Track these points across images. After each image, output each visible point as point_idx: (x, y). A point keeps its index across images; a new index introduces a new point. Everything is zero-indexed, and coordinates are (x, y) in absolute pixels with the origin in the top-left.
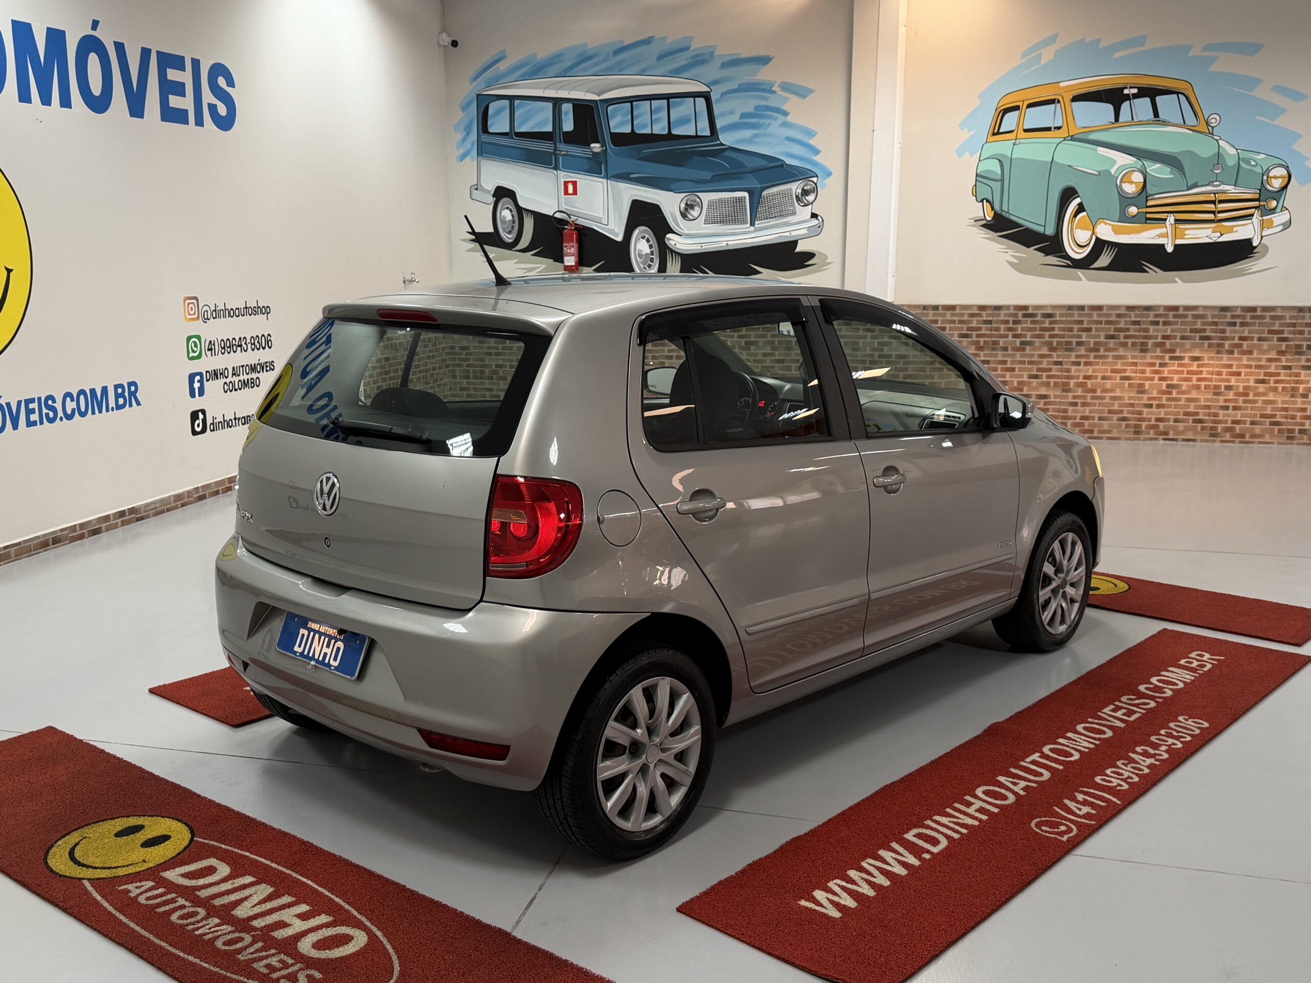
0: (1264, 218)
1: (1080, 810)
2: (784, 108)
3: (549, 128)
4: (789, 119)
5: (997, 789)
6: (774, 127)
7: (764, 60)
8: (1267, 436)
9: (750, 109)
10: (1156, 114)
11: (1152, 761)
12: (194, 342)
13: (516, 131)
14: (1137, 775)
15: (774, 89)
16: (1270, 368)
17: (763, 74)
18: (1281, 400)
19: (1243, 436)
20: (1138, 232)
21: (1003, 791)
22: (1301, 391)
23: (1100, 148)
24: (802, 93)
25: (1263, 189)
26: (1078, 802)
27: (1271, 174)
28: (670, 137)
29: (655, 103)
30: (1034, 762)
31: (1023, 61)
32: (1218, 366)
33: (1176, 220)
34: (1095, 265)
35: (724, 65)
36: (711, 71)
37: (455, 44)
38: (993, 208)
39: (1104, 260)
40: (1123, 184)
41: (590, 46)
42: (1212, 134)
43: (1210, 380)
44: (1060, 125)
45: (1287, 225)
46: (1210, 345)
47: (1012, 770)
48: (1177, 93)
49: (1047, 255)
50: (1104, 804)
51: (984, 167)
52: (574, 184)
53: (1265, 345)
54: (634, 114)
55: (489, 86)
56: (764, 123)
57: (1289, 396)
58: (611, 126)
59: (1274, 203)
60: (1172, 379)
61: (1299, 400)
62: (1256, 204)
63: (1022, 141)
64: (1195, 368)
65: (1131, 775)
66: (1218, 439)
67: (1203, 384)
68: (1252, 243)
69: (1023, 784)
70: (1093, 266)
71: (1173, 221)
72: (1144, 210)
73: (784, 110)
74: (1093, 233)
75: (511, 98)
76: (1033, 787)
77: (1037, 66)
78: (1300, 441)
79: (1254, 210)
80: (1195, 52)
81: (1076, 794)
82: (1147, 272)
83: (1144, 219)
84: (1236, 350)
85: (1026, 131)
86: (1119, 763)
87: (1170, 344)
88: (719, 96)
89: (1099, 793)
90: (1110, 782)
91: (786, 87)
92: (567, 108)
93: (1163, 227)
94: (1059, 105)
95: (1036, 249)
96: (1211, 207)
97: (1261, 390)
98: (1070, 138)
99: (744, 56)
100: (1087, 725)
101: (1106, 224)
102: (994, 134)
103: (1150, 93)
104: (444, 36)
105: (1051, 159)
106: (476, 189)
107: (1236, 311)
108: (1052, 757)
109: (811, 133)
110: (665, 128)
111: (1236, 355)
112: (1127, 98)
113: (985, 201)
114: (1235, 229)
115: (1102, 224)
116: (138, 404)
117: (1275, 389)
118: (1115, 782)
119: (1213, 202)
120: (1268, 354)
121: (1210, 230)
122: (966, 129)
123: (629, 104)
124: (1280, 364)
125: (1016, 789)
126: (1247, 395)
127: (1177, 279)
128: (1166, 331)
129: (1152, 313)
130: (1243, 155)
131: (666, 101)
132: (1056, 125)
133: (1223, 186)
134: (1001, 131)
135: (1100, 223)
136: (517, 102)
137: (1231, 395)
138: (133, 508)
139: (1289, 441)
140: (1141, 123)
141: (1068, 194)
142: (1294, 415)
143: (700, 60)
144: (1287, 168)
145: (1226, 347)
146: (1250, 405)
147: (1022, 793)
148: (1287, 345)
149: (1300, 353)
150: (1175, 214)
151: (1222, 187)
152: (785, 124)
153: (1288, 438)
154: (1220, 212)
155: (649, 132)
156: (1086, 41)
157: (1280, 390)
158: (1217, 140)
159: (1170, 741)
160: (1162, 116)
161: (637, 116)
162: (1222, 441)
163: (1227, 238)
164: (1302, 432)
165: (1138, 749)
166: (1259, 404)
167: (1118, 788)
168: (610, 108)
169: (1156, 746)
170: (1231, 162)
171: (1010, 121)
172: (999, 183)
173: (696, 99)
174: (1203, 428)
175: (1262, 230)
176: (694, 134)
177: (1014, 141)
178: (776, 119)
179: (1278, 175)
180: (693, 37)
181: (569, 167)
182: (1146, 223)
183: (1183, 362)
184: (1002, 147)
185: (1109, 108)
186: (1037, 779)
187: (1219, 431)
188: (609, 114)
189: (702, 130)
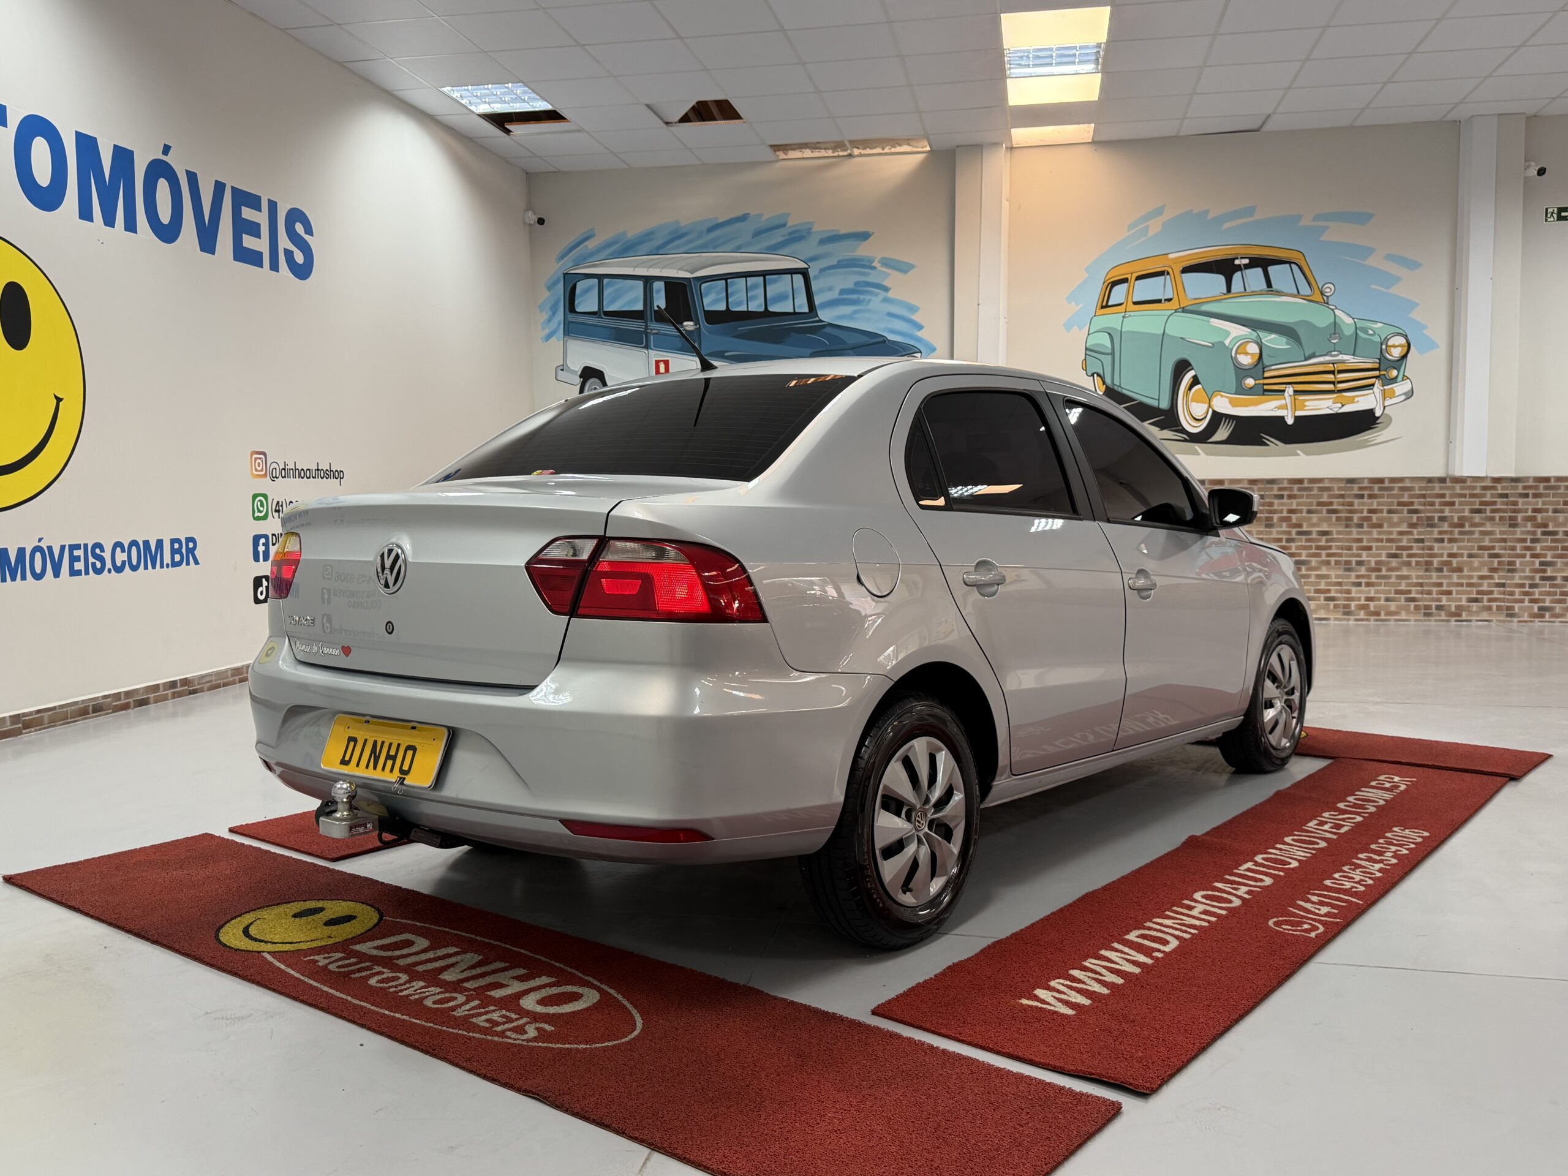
0: (1386, 387)
1: (1319, 910)
2: (885, 283)
3: (639, 307)
4: (890, 294)
5: (1216, 893)
6: (875, 302)
7: (864, 236)
8: (1403, 613)
9: (849, 284)
10: (1269, 284)
11: (1381, 865)
12: (260, 501)
13: (605, 310)
14: (1370, 878)
15: (874, 264)
16: (1401, 542)
17: (863, 250)
18: (1414, 574)
19: (1377, 614)
20: (1256, 404)
21: (1225, 895)
22: (1435, 565)
23: (1213, 320)
24: (903, 268)
25: (1382, 358)
26: (1313, 903)
27: (1390, 343)
28: (767, 314)
29: (751, 280)
30: (1249, 870)
31: (1129, 233)
32: (1347, 540)
33: (1295, 391)
34: (1214, 439)
35: (823, 242)
36: (809, 248)
37: (541, 221)
38: (1104, 383)
39: (1222, 433)
40: (1238, 356)
41: (682, 224)
42: (1328, 303)
43: (1340, 555)
44: (1171, 297)
45: (1410, 394)
46: (1338, 519)
47: (1228, 877)
48: (1290, 263)
49: (1162, 428)
50: (1344, 904)
51: (1093, 341)
52: (666, 363)
53: (1395, 517)
54: (729, 291)
55: (577, 264)
56: (864, 300)
57: (1423, 570)
58: (705, 304)
59: (1394, 373)
60: (1300, 555)
61: (1434, 574)
62: (1376, 373)
63: (1132, 314)
64: (1323, 543)
65: (1362, 878)
66: (1352, 618)
67: (1333, 559)
68: (1374, 414)
69: (1244, 889)
70: (1213, 439)
71: (1291, 393)
72: (1262, 381)
73: (884, 286)
74: (1210, 406)
75: (600, 277)
76: (1259, 892)
77: (1144, 238)
78: (1438, 618)
79: (1374, 380)
80: (1305, 222)
81: (1309, 896)
82: (1268, 445)
83: (1262, 391)
84: (1365, 524)
85: (1135, 303)
86: (1345, 868)
87: (1297, 519)
88: (817, 273)
89: (1334, 894)
90: (1343, 885)
91: (887, 263)
92: (659, 286)
93: (1282, 399)
94: (1168, 277)
95: (1150, 424)
96: (1330, 377)
97: (1394, 564)
98: (1181, 310)
99: (844, 231)
100: (1295, 837)
101: (1222, 396)
102: (1102, 307)
103: (1262, 263)
104: (530, 213)
105: (1162, 332)
106: (562, 370)
107: (1363, 483)
108: (1268, 866)
109: (913, 309)
110: (760, 306)
111: (1366, 529)
112: (1239, 268)
113: (1095, 375)
114: (1356, 399)
115: (1219, 397)
116: (197, 562)
117: (1408, 564)
118: (1348, 885)
119: (1332, 372)
120: (1399, 527)
121: (1331, 401)
122: (1073, 303)
123: (724, 281)
124: (1412, 537)
125: (1238, 893)
126: (1379, 570)
127: (1299, 452)
128: (1291, 504)
129: (1276, 487)
130: (1360, 324)
131: (761, 278)
132: (1166, 297)
133: (1341, 355)
134: (1110, 304)
135: (1216, 396)
136: (606, 281)
137: (1363, 571)
138: (186, 679)
139: (1426, 618)
140: (1254, 294)
141: (1182, 366)
142: (1430, 590)
143: (798, 236)
144: (1406, 337)
145: (1355, 521)
146: (1383, 581)
147: (1247, 896)
148: (1418, 518)
149: (1432, 526)
150: (1294, 385)
151: (1341, 357)
152: (886, 300)
153: (1426, 615)
154: (1340, 382)
155: (746, 309)
156: (1195, 211)
157: (1414, 564)
158: (1333, 310)
159: (1393, 848)
160: (1275, 286)
161: (733, 294)
162: (1357, 620)
163: (1348, 408)
164: (1440, 608)
165: (1361, 856)
166: (1393, 580)
167: (1354, 890)
168: (703, 286)
169: (1381, 854)
170: (1348, 331)
171: (1119, 294)
172: (1110, 357)
173: (794, 276)
174: (1336, 606)
175: (1384, 399)
176: (792, 311)
177: (1123, 314)
178: (877, 295)
179: (1397, 344)
180: (788, 215)
181: (660, 346)
182: (1264, 395)
183: (1311, 537)
184: (1111, 320)
185: (1220, 279)
186: (1259, 884)
187: (1353, 608)
188: (702, 291)
189: (800, 307)
